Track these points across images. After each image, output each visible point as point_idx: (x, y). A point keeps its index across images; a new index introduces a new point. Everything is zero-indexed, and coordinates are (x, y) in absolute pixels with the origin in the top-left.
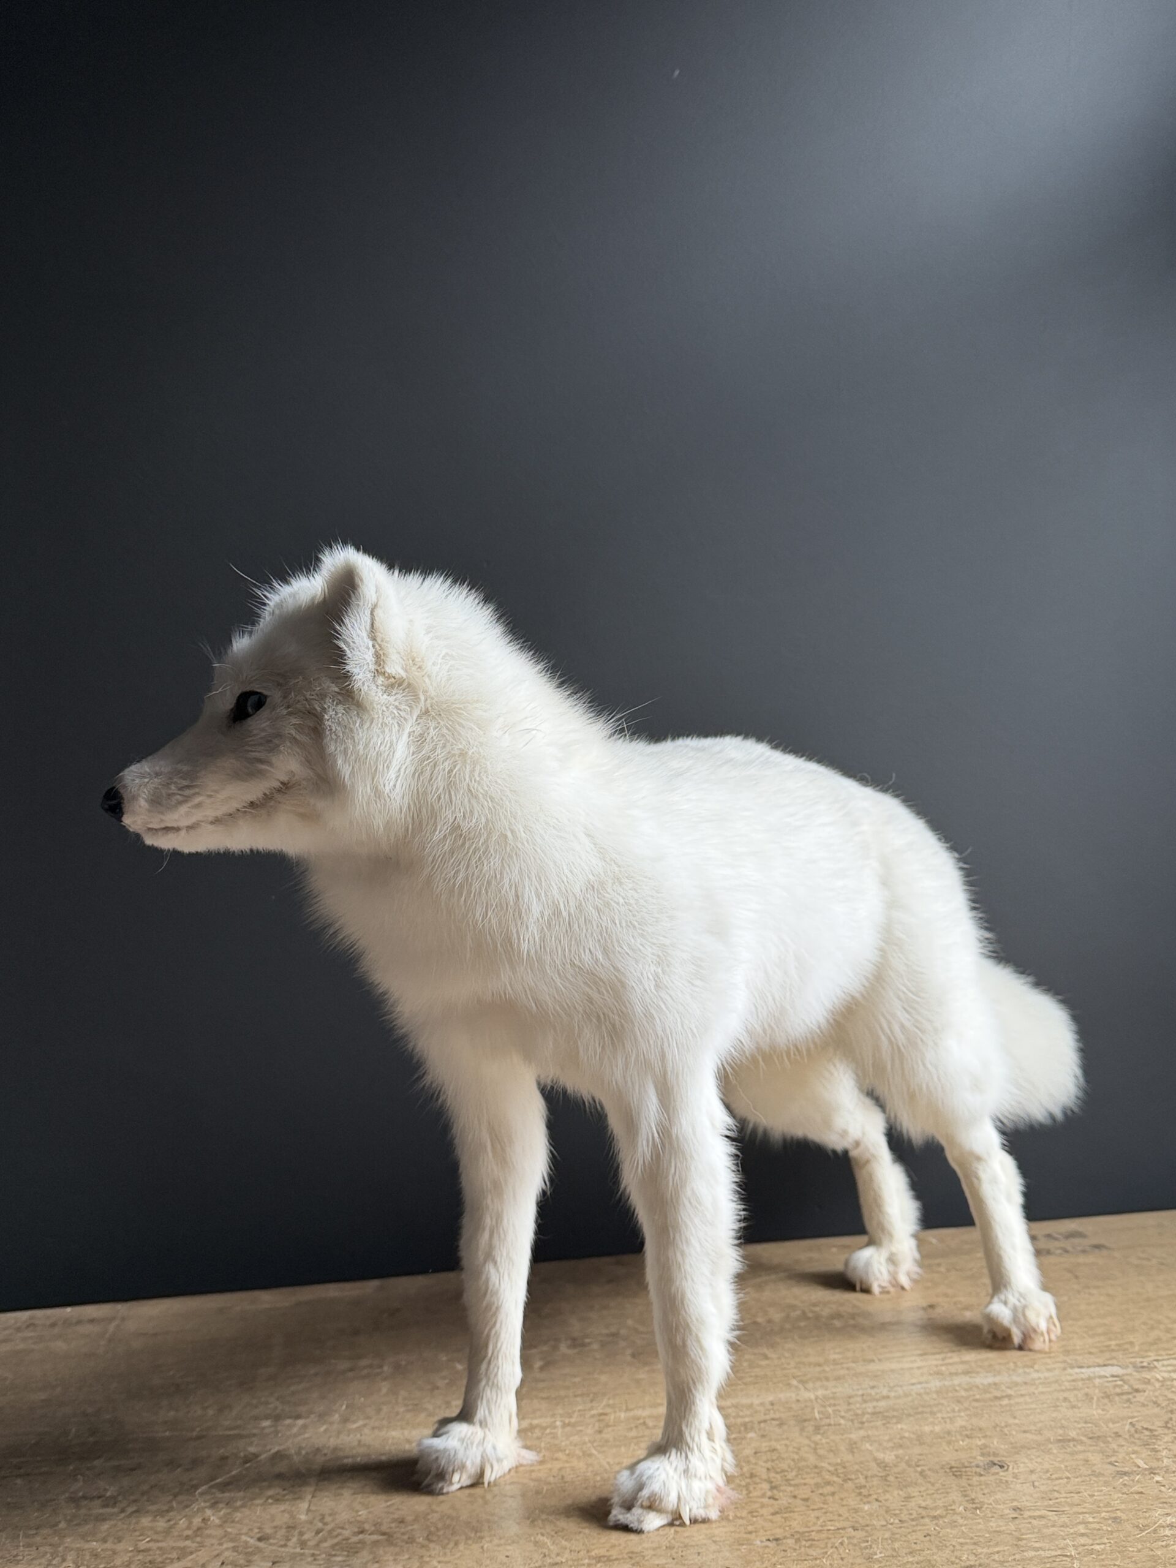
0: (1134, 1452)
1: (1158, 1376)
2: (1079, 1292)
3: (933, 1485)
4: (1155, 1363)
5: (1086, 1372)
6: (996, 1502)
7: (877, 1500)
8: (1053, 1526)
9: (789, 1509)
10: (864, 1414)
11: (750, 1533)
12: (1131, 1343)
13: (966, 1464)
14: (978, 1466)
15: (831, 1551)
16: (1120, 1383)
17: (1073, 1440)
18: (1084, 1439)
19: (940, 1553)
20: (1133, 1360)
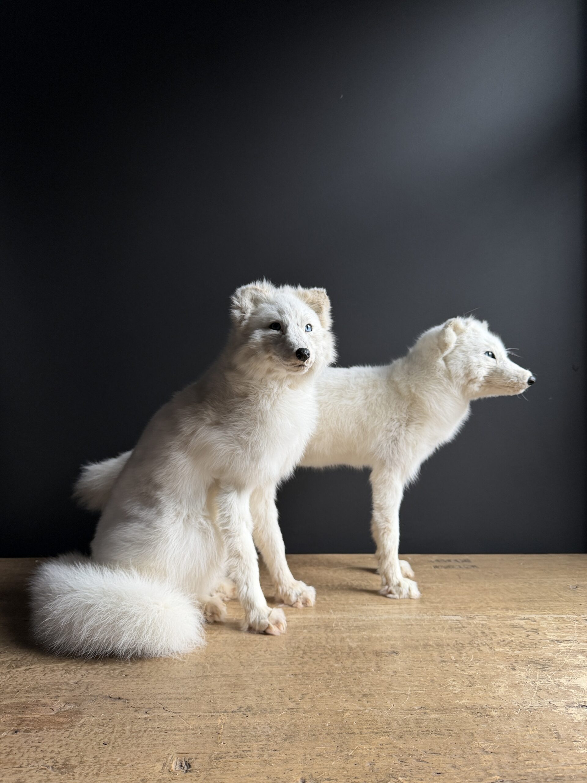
0: (452, 653)
1: (475, 622)
2: (458, 584)
3: (366, 658)
4: (476, 616)
5: (447, 617)
6: (388, 668)
7: (342, 663)
8: (406, 681)
9: (306, 663)
10: (352, 626)
11: (287, 671)
12: (470, 607)
13: (383, 651)
14: (387, 653)
15: (315, 682)
16: (458, 623)
17: (430, 645)
18: (434, 645)
19: (356, 688)
20: (467, 614)
